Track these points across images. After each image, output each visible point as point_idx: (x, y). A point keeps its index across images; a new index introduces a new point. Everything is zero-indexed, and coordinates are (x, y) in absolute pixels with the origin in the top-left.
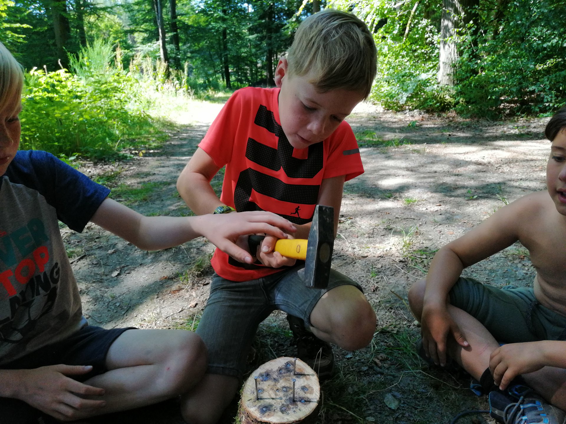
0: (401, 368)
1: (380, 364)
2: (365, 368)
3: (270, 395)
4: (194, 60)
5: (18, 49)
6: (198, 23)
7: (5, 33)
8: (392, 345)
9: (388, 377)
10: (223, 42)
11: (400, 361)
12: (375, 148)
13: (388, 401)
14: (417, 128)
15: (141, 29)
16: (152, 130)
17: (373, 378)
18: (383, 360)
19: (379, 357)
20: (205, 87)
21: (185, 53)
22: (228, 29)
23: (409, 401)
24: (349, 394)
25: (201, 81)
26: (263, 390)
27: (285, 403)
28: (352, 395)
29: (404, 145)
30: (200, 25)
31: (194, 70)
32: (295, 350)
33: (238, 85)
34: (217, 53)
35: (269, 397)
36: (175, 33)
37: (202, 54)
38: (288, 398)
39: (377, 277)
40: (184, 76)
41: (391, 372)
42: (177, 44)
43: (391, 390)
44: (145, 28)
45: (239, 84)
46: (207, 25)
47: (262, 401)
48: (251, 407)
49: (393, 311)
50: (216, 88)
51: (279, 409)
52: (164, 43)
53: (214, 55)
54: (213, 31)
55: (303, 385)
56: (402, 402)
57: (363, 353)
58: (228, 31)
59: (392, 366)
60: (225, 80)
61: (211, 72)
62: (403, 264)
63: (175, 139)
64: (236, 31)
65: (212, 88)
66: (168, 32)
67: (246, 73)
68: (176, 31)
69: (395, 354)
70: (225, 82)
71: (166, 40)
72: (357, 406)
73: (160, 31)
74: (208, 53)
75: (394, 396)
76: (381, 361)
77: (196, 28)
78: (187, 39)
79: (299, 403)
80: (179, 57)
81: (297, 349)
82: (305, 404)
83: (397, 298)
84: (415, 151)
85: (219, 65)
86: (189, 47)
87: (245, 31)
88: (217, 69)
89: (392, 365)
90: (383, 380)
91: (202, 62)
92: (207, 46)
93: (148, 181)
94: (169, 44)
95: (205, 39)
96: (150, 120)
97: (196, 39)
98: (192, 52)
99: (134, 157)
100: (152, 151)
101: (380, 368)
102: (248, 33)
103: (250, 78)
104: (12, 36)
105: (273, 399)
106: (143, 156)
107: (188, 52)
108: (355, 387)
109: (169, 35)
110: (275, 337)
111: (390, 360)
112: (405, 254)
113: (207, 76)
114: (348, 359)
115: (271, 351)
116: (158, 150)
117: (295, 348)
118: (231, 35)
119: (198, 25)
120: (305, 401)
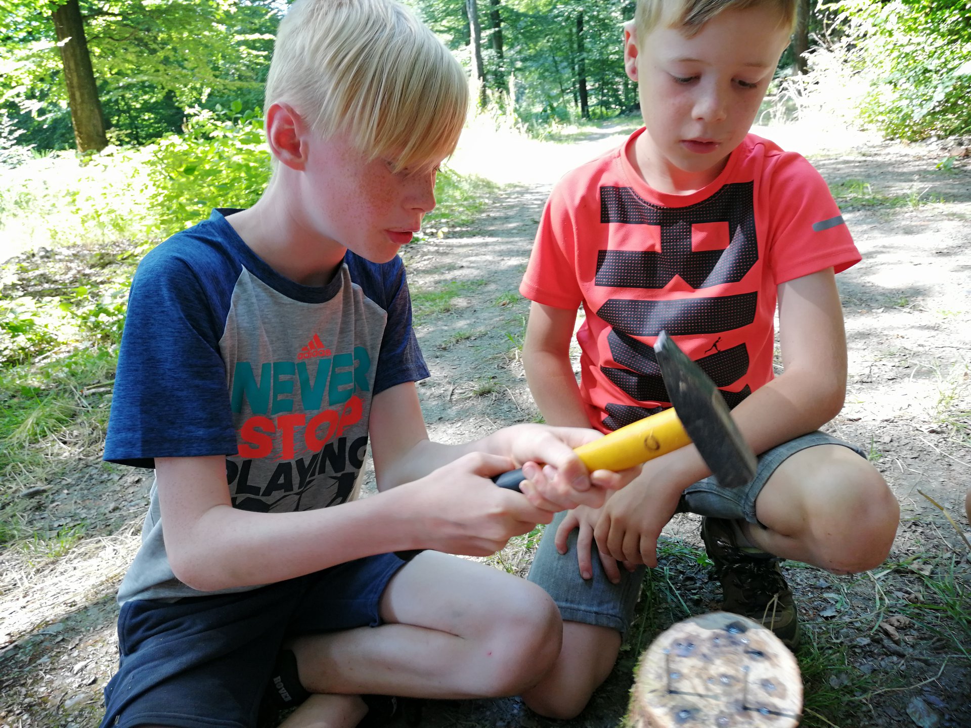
0: (943, 647)
1: (897, 636)
2: (866, 641)
3: (694, 688)
4: (527, 74)
5: (257, 75)
6: (536, 7)
7: (238, 51)
8: (921, 598)
9: (915, 663)
10: (578, 36)
11: (939, 633)
12: (869, 213)
13: (915, 712)
14: (956, 171)
15: (442, 29)
16: (457, 194)
17: (883, 663)
18: (902, 629)
19: (893, 620)
20: (545, 118)
21: (512, 63)
22: (586, 12)
23: (961, 716)
24: (832, 689)
25: (538, 109)
26: (681, 676)
27: (725, 710)
28: (838, 691)
29: (930, 206)
30: (539, 11)
31: (527, 91)
32: (717, 591)
33: (602, 112)
34: (566, 58)
35: (691, 691)
36: (497, 29)
37: (541, 62)
38: (732, 699)
39: (881, 460)
40: (510, 100)
41: (921, 653)
42: (500, 47)
43: (922, 690)
44: (448, 25)
45: (604, 109)
46: (551, 11)
47: (677, 697)
48: (655, 706)
49: (920, 530)
50: (564, 118)
51: (712, 721)
52: (478, 47)
53: (561, 62)
54: (560, 19)
55: (765, 677)
56: (947, 717)
57: (859, 610)
58: (586, 18)
59: (922, 642)
60: (580, 104)
61: (555, 91)
62: (938, 436)
63: (495, 207)
64: (601, 16)
65: (557, 120)
66: (485, 29)
67: (617, 90)
68: (498, 25)
69: (929, 618)
70: (580, 109)
71: (482, 42)
72: (849, 715)
73: (472, 27)
74: (551, 58)
75: (929, 704)
76: (897, 628)
77: (531, 17)
78: (516, 38)
79: (755, 714)
80: (502, 69)
81: (721, 590)
82: (769, 719)
83: (928, 504)
84: (952, 216)
85: (569, 79)
86: (520, 52)
87: (617, 14)
88: (565, 85)
89: (922, 639)
90: (903, 668)
91: (542, 76)
92: (550, 46)
93: (452, 280)
94: (487, 49)
95: (546, 35)
96: (455, 178)
97: (531, 37)
98: (524, 60)
99: (430, 240)
100: (458, 229)
101: (897, 643)
102: (621, 18)
103: (622, 98)
104: (249, 54)
105: (700, 696)
106: (444, 238)
107: (516, 60)
108: (843, 676)
109: (486, 34)
110: (678, 563)
111: (918, 630)
112: (942, 417)
113: (550, 98)
114: (827, 618)
115: (671, 588)
116: (468, 226)
117: (718, 588)
118: (592, 23)
119: (535, 11)
120: (770, 712)
